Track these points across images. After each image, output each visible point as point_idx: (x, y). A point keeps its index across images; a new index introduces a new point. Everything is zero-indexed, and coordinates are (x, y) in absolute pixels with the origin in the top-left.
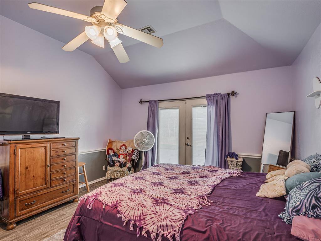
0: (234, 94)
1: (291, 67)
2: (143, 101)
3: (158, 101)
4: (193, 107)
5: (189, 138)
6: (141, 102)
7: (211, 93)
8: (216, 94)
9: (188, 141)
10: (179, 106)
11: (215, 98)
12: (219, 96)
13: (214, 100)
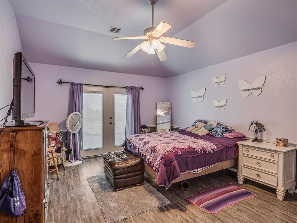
0: (142, 88)
1: (166, 79)
2: (64, 82)
3: (83, 84)
4: (115, 94)
5: (112, 118)
6: (60, 82)
7: (129, 85)
8: (133, 87)
9: (111, 120)
10: (103, 92)
11: (132, 89)
12: (135, 89)
13: (131, 91)
